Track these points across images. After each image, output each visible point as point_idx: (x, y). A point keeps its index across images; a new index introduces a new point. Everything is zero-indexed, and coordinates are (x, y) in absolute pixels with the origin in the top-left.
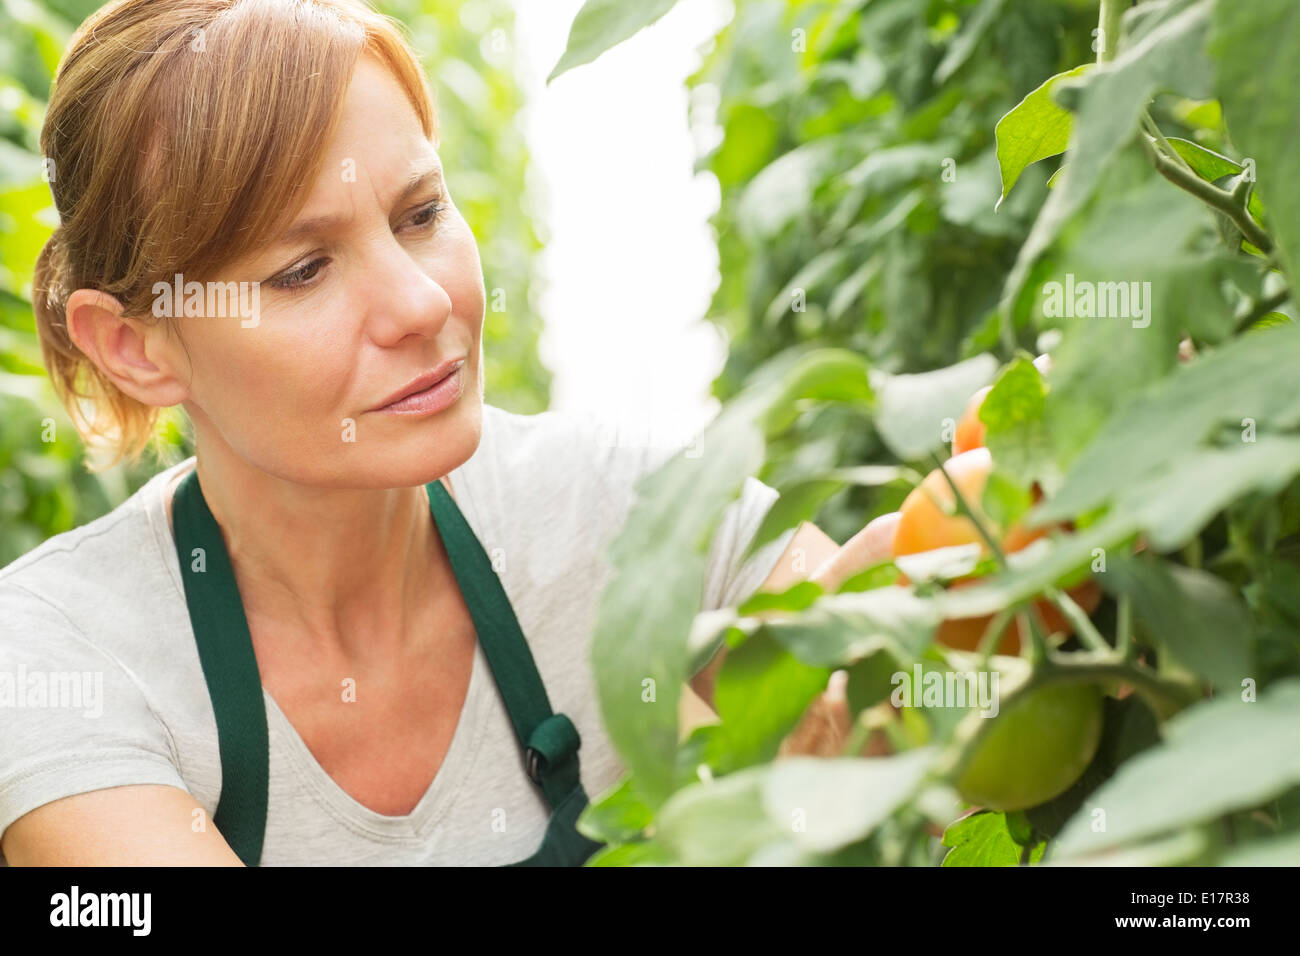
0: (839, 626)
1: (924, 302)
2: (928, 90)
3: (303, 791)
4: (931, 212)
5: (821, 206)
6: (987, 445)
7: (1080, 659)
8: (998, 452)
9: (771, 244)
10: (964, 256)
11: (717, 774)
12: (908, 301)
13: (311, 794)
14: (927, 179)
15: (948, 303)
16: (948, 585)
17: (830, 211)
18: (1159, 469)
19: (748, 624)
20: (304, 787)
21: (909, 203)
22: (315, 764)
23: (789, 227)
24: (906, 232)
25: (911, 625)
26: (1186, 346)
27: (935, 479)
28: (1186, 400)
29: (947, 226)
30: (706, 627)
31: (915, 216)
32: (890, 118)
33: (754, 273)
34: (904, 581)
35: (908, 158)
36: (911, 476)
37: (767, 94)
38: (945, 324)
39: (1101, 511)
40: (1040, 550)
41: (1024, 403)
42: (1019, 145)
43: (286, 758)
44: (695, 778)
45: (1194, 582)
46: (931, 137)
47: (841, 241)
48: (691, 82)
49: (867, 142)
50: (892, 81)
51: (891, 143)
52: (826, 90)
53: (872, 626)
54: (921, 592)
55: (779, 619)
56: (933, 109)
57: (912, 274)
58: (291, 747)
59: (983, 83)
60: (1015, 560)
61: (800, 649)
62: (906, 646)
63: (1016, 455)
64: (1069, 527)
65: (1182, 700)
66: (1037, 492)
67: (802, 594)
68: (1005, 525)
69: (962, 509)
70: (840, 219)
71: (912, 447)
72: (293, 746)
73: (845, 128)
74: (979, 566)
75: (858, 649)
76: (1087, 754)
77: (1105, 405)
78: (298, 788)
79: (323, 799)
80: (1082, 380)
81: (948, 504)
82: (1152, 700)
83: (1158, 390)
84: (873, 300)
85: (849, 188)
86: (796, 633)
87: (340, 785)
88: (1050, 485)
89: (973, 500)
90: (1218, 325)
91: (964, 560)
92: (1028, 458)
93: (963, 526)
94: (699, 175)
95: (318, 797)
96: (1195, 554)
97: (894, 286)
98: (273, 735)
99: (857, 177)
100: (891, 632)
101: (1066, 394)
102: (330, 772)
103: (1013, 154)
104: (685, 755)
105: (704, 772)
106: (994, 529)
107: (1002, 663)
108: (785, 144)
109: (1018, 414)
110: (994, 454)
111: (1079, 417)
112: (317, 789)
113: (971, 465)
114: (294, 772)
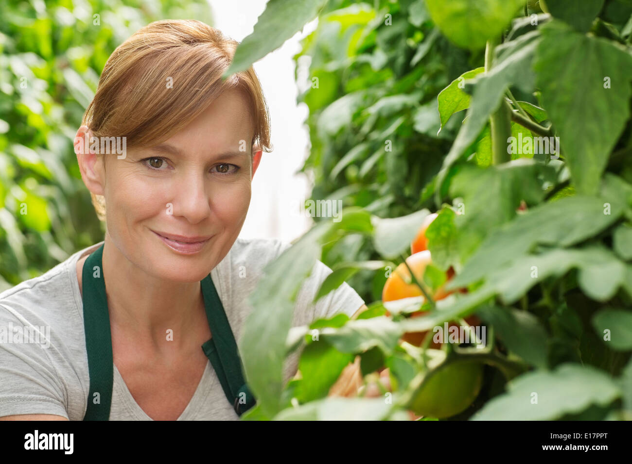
0: (356, 336)
1: (405, 170)
2: (407, 69)
3: (126, 411)
4: (409, 126)
5: (356, 124)
6: (429, 249)
7: (470, 351)
8: (434, 252)
9: (333, 138)
10: (424, 148)
11: (301, 403)
12: (397, 170)
13: (129, 413)
14: (407, 111)
15: (417, 170)
16: (408, 316)
17: (361, 126)
18: (507, 264)
19: (315, 333)
20: (126, 409)
21: (398, 122)
22: (132, 399)
23: (342, 130)
24: (396, 137)
25: (390, 335)
26: (523, 203)
27: (402, 268)
28: (520, 232)
29: (416, 133)
30: (295, 334)
31: (401, 128)
32: (390, 81)
33: (326, 151)
34: (388, 314)
35: (398, 101)
36: (390, 266)
37: (332, 66)
38: (415, 178)
39: (480, 283)
40: (450, 300)
41: (447, 229)
42: (449, 105)
43: (119, 395)
44: (290, 405)
45: (523, 317)
46: (409, 91)
47: (366, 139)
48: (296, 58)
49: (380, 92)
50: (390, 64)
51: (390, 93)
52: (359, 68)
53: (372, 335)
54: (395, 319)
55: (329, 331)
56: (410, 78)
57: (399, 157)
58: (122, 390)
59: (434, 65)
60: (440, 304)
61: (338, 345)
62: (387, 344)
63: (442, 253)
64: (465, 291)
65: (520, 371)
66: (451, 272)
67: (339, 320)
68: (434, 288)
69: (414, 281)
70: (366, 129)
71: (391, 253)
72: (123, 391)
73: (369, 85)
74: (423, 307)
75: (365, 346)
76: (476, 392)
77: (483, 234)
78: (123, 409)
79: (135, 415)
80: (472, 221)
81: (408, 278)
82: (504, 370)
83: (508, 227)
84: (381, 167)
85: (369, 115)
86: (336, 338)
87: (143, 409)
88: (458, 269)
89: (420, 276)
90: (537, 197)
91: (416, 304)
92: (448, 255)
93: (415, 289)
94: (299, 104)
95: (132, 414)
96: (525, 303)
97: (390, 163)
98: (115, 385)
99: (373, 110)
100: (380, 338)
101: (465, 228)
102: (139, 404)
103: (446, 108)
104: (285, 394)
105: (295, 402)
106: (429, 290)
107: (432, 353)
108: (340, 92)
109: (444, 234)
110: (432, 252)
111: (471, 238)
112: (132, 411)
113: (420, 259)
114: (122, 402)
